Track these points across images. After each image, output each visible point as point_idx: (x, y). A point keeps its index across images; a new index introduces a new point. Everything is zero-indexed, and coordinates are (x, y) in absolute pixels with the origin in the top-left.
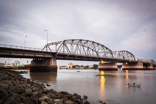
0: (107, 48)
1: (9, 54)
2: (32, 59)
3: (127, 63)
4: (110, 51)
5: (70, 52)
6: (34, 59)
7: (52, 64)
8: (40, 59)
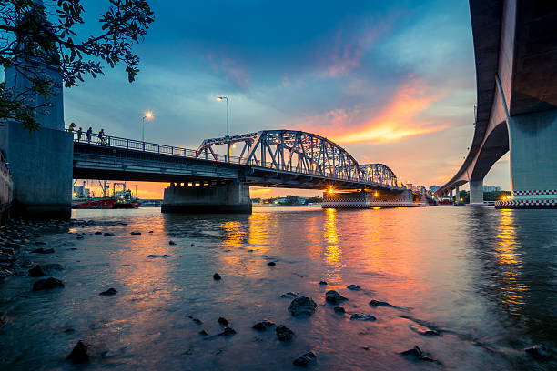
0: (349, 157)
1: (118, 168)
2: (169, 184)
3: (376, 194)
4: (355, 163)
6: (172, 185)
7: (241, 199)
8: (186, 184)
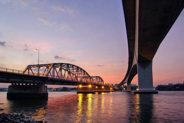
0: (87, 74)
3: (97, 87)
4: (89, 76)
5: (59, 76)
6: (12, 84)
7: (43, 91)
8: (19, 84)
